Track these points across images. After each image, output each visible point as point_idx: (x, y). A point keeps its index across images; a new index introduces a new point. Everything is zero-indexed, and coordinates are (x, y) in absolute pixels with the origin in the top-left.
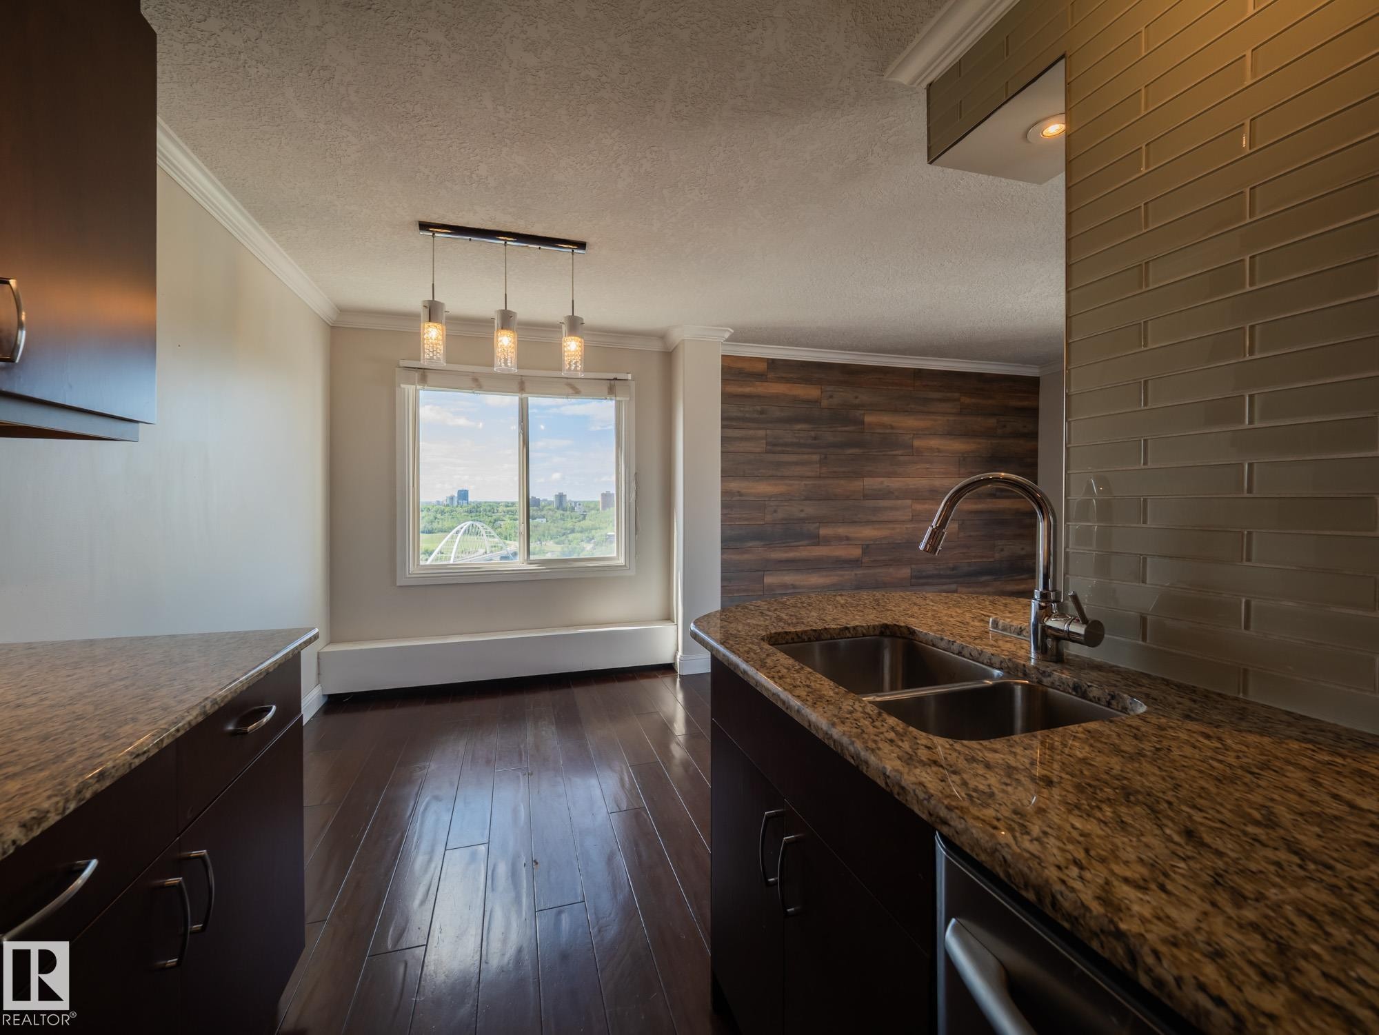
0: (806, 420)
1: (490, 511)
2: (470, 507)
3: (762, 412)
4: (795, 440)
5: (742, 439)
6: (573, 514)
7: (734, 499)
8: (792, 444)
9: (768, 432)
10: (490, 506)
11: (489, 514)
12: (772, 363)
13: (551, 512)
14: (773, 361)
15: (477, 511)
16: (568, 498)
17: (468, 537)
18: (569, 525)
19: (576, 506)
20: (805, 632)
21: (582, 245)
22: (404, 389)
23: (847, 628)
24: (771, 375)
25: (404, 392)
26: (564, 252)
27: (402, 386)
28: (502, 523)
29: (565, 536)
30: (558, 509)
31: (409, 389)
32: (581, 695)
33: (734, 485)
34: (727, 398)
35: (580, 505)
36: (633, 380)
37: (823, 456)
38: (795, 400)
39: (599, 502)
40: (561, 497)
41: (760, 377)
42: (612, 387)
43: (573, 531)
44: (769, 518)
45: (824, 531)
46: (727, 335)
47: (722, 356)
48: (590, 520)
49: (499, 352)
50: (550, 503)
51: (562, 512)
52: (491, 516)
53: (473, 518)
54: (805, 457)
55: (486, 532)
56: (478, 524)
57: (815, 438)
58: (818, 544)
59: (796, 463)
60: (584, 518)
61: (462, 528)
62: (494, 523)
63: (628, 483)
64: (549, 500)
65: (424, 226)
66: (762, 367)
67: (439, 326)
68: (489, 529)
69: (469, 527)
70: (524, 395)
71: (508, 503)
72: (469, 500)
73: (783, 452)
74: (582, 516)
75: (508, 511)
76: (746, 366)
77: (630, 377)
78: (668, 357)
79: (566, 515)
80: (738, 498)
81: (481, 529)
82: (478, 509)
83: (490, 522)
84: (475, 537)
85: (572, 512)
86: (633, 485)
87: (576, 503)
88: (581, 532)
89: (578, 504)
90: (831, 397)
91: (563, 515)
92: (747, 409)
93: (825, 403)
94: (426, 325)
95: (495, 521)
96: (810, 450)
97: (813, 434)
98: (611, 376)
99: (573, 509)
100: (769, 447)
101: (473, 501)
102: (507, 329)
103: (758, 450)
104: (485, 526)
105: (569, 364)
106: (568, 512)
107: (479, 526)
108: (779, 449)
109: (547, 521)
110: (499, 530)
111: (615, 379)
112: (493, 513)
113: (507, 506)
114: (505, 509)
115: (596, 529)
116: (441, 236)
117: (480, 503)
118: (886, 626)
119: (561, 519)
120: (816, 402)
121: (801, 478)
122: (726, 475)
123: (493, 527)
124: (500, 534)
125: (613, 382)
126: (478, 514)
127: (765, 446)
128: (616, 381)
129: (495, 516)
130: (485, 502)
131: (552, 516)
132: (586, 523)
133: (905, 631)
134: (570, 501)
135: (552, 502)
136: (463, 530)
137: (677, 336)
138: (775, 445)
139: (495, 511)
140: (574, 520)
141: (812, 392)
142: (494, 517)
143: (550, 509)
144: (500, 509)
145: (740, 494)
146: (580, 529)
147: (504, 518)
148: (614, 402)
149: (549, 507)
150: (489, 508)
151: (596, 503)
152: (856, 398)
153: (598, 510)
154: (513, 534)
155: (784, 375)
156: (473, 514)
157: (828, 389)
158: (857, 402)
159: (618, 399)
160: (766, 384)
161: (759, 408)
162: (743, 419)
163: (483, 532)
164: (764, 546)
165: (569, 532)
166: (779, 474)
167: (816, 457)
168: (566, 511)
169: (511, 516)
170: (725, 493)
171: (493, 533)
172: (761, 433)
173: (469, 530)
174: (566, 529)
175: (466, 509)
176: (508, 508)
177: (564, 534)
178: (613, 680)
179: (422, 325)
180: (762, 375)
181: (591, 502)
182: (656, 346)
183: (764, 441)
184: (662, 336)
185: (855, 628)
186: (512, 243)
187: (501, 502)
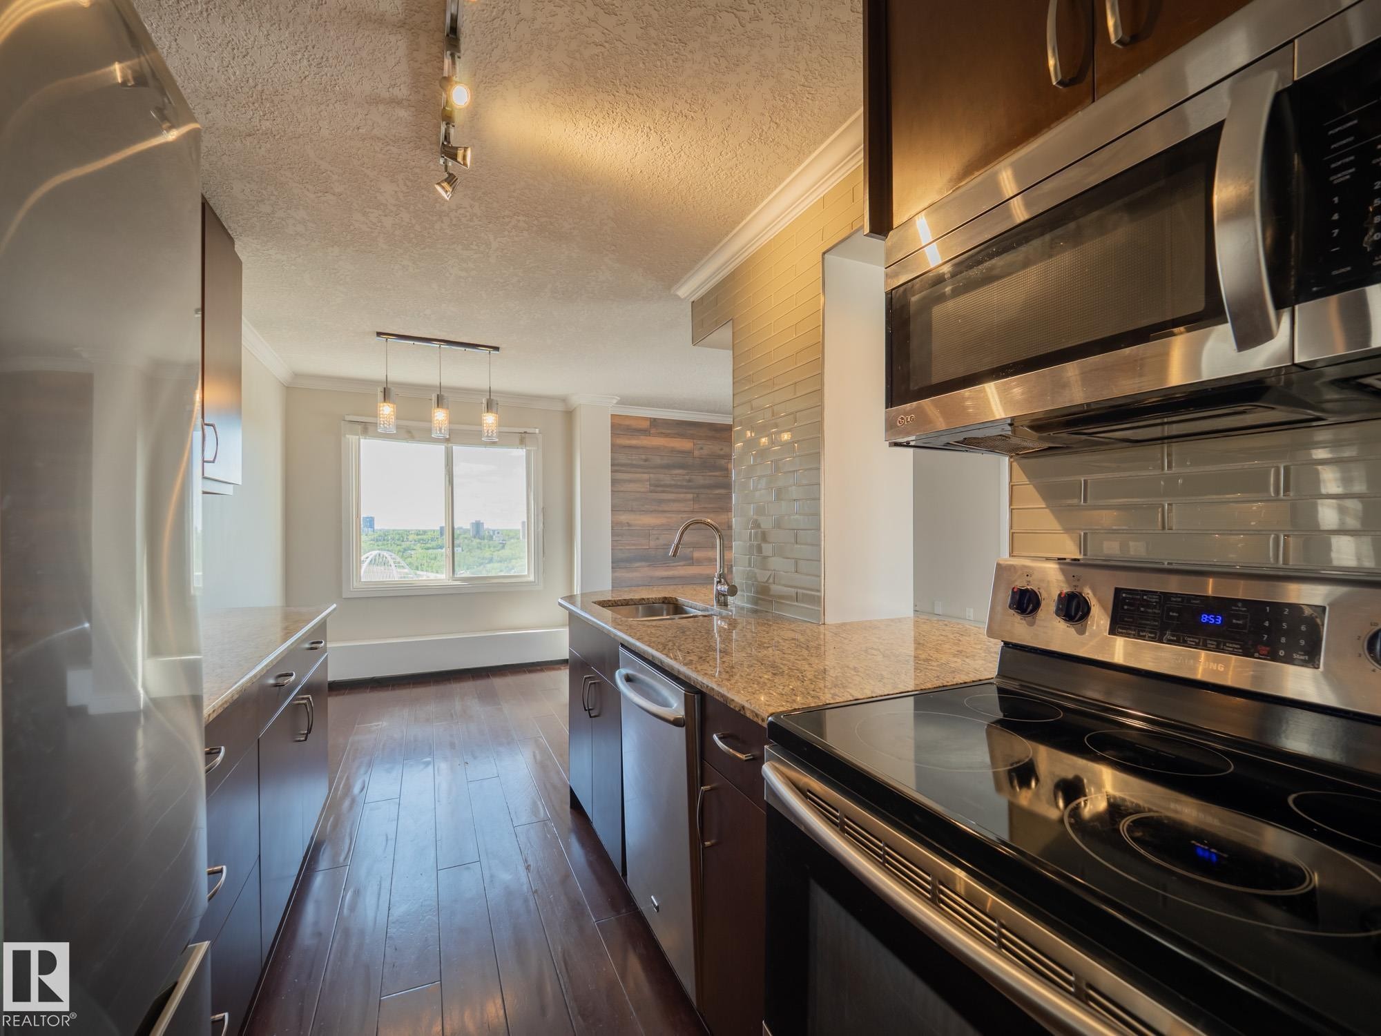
0: (682, 467)
1: (398, 540)
2: (376, 535)
3: (646, 460)
4: (673, 482)
5: (630, 481)
6: (491, 542)
7: (624, 528)
8: (670, 486)
9: (651, 475)
10: (399, 534)
11: (398, 543)
12: (654, 422)
13: (466, 541)
14: (655, 419)
15: (384, 540)
16: (485, 526)
17: (375, 568)
18: (487, 554)
19: (494, 534)
20: (620, 600)
21: (497, 349)
22: (349, 439)
23: (643, 599)
24: (653, 431)
25: (349, 442)
26: (484, 353)
27: (347, 436)
28: (413, 552)
29: (482, 566)
30: (475, 537)
31: (352, 438)
32: (498, 682)
33: (624, 518)
34: (615, 448)
35: (498, 533)
36: (540, 433)
37: (695, 495)
38: (673, 450)
39: (519, 530)
40: (478, 525)
41: (645, 432)
42: (523, 439)
43: (491, 561)
44: (652, 544)
45: (697, 554)
46: (615, 401)
47: (611, 415)
48: (511, 549)
49: (435, 424)
50: (466, 531)
51: (478, 541)
52: (400, 545)
53: (381, 547)
54: (682, 496)
55: (395, 563)
56: (385, 554)
57: (689, 481)
58: (692, 564)
59: (674, 501)
60: (503, 547)
61: (367, 558)
62: (404, 552)
63: (536, 516)
64: (464, 528)
65: (379, 334)
66: (646, 425)
67: (391, 405)
68: (398, 559)
69: (376, 556)
70: (450, 445)
71: (420, 531)
72: (375, 528)
73: (663, 492)
74: (501, 545)
75: (419, 541)
76: (633, 424)
77: (537, 431)
78: (569, 415)
79: (483, 544)
80: (627, 528)
81: (389, 558)
82: (386, 538)
83: (399, 551)
84: (382, 568)
85: (490, 540)
86: (541, 517)
87: (494, 531)
88: (500, 561)
89: (496, 532)
90: (702, 448)
91: (480, 544)
92: (634, 457)
93: (696, 453)
94: (382, 404)
95: (405, 550)
96: (685, 490)
97: (687, 477)
98: (522, 430)
99: (491, 538)
100: (652, 488)
101: (379, 528)
102: (442, 408)
103: (643, 490)
104: (394, 556)
105: (488, 432)
106: (486, 541)
107: (387, 556)
108: (660, 489)
109: (463, 550)
110: (409, 560)
111: (525, 432)
112: (403, 541)
113: (418, 535)
114: (416, 537)
115: (516, 559)
116: (392, 340)
117: (388, 531)
118: (665, 598)
119: (478, 548)
120: (689, 453)
121: (679, 512)
122: (615, 509)
123: (402, 557)
124: (410, 564)
125: (523, 435)
126: (385, 542)
127: (648, 486)
128: (527, 435)
129: (405, 545)
130: (394, 530)
131: (468, 545)
132: (506, 552)
133: (674, 600)
134: (488, 530)
135: (469, 530)
136: (369, 559)
137: (576, 400)
138: (657, 486)
139: (405, 540)
140: (492, 549)
141: (686, 445)
142: (403, 547)
143: (466, 538)
144: (411, 537)
145: (629, 525)
146: (499, 559)
147: (415, 548)
148: (525, 450)
149: (466, 536)
150: (397, 537)
151: (517, 531)
152: (721, 450)
153: (518, 539)
154: (426, 564)
155: (663, 431)
156: (380, 543)
157: (699, 443)
158: (722, 453)
159: (527, 448)
160: (649, 438)
161: (643, 457)
162: (632, 466)
163: (391, 562)
164: (649, 566)
165: (487, 561)
166: (660, 509)
167: (690, 496)
168: (484, 539)
169: (423, 545)
170: (615, 525)
171: (403, 563)
172: (646, 476)
173: (375, 560)
174: (483, 558)
175: (373, 537)
176: (420, 537)
177: (481, 564)
178: (524, 672)
179: (379, 404)
180: (646, 431)
181: (511, 531)
182: (560, 407)
183: (648, 483)
184: (564, 400)
185: (648, 599)
186: (444, 346)
187: (412, 530)
